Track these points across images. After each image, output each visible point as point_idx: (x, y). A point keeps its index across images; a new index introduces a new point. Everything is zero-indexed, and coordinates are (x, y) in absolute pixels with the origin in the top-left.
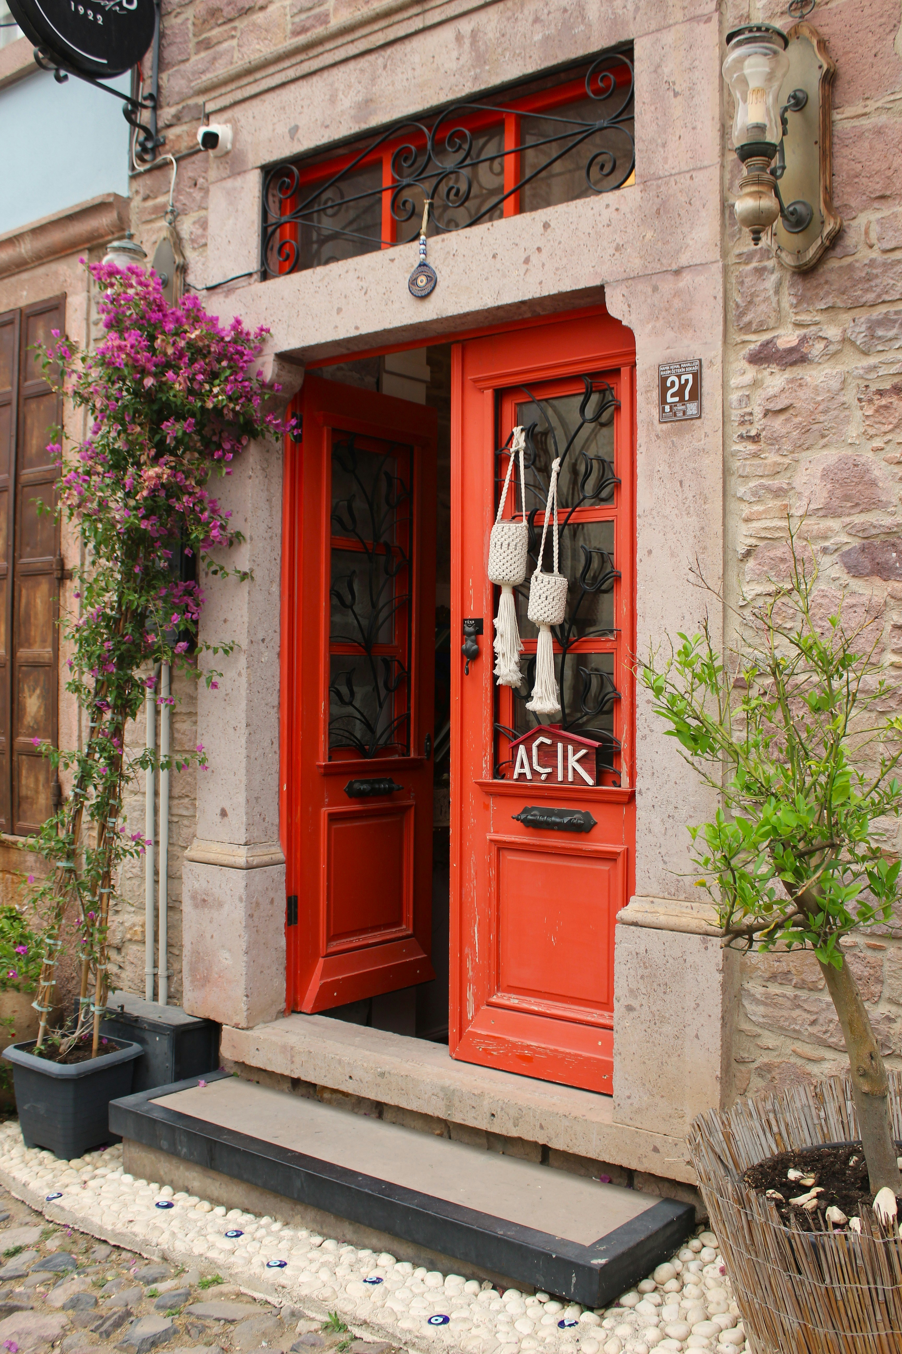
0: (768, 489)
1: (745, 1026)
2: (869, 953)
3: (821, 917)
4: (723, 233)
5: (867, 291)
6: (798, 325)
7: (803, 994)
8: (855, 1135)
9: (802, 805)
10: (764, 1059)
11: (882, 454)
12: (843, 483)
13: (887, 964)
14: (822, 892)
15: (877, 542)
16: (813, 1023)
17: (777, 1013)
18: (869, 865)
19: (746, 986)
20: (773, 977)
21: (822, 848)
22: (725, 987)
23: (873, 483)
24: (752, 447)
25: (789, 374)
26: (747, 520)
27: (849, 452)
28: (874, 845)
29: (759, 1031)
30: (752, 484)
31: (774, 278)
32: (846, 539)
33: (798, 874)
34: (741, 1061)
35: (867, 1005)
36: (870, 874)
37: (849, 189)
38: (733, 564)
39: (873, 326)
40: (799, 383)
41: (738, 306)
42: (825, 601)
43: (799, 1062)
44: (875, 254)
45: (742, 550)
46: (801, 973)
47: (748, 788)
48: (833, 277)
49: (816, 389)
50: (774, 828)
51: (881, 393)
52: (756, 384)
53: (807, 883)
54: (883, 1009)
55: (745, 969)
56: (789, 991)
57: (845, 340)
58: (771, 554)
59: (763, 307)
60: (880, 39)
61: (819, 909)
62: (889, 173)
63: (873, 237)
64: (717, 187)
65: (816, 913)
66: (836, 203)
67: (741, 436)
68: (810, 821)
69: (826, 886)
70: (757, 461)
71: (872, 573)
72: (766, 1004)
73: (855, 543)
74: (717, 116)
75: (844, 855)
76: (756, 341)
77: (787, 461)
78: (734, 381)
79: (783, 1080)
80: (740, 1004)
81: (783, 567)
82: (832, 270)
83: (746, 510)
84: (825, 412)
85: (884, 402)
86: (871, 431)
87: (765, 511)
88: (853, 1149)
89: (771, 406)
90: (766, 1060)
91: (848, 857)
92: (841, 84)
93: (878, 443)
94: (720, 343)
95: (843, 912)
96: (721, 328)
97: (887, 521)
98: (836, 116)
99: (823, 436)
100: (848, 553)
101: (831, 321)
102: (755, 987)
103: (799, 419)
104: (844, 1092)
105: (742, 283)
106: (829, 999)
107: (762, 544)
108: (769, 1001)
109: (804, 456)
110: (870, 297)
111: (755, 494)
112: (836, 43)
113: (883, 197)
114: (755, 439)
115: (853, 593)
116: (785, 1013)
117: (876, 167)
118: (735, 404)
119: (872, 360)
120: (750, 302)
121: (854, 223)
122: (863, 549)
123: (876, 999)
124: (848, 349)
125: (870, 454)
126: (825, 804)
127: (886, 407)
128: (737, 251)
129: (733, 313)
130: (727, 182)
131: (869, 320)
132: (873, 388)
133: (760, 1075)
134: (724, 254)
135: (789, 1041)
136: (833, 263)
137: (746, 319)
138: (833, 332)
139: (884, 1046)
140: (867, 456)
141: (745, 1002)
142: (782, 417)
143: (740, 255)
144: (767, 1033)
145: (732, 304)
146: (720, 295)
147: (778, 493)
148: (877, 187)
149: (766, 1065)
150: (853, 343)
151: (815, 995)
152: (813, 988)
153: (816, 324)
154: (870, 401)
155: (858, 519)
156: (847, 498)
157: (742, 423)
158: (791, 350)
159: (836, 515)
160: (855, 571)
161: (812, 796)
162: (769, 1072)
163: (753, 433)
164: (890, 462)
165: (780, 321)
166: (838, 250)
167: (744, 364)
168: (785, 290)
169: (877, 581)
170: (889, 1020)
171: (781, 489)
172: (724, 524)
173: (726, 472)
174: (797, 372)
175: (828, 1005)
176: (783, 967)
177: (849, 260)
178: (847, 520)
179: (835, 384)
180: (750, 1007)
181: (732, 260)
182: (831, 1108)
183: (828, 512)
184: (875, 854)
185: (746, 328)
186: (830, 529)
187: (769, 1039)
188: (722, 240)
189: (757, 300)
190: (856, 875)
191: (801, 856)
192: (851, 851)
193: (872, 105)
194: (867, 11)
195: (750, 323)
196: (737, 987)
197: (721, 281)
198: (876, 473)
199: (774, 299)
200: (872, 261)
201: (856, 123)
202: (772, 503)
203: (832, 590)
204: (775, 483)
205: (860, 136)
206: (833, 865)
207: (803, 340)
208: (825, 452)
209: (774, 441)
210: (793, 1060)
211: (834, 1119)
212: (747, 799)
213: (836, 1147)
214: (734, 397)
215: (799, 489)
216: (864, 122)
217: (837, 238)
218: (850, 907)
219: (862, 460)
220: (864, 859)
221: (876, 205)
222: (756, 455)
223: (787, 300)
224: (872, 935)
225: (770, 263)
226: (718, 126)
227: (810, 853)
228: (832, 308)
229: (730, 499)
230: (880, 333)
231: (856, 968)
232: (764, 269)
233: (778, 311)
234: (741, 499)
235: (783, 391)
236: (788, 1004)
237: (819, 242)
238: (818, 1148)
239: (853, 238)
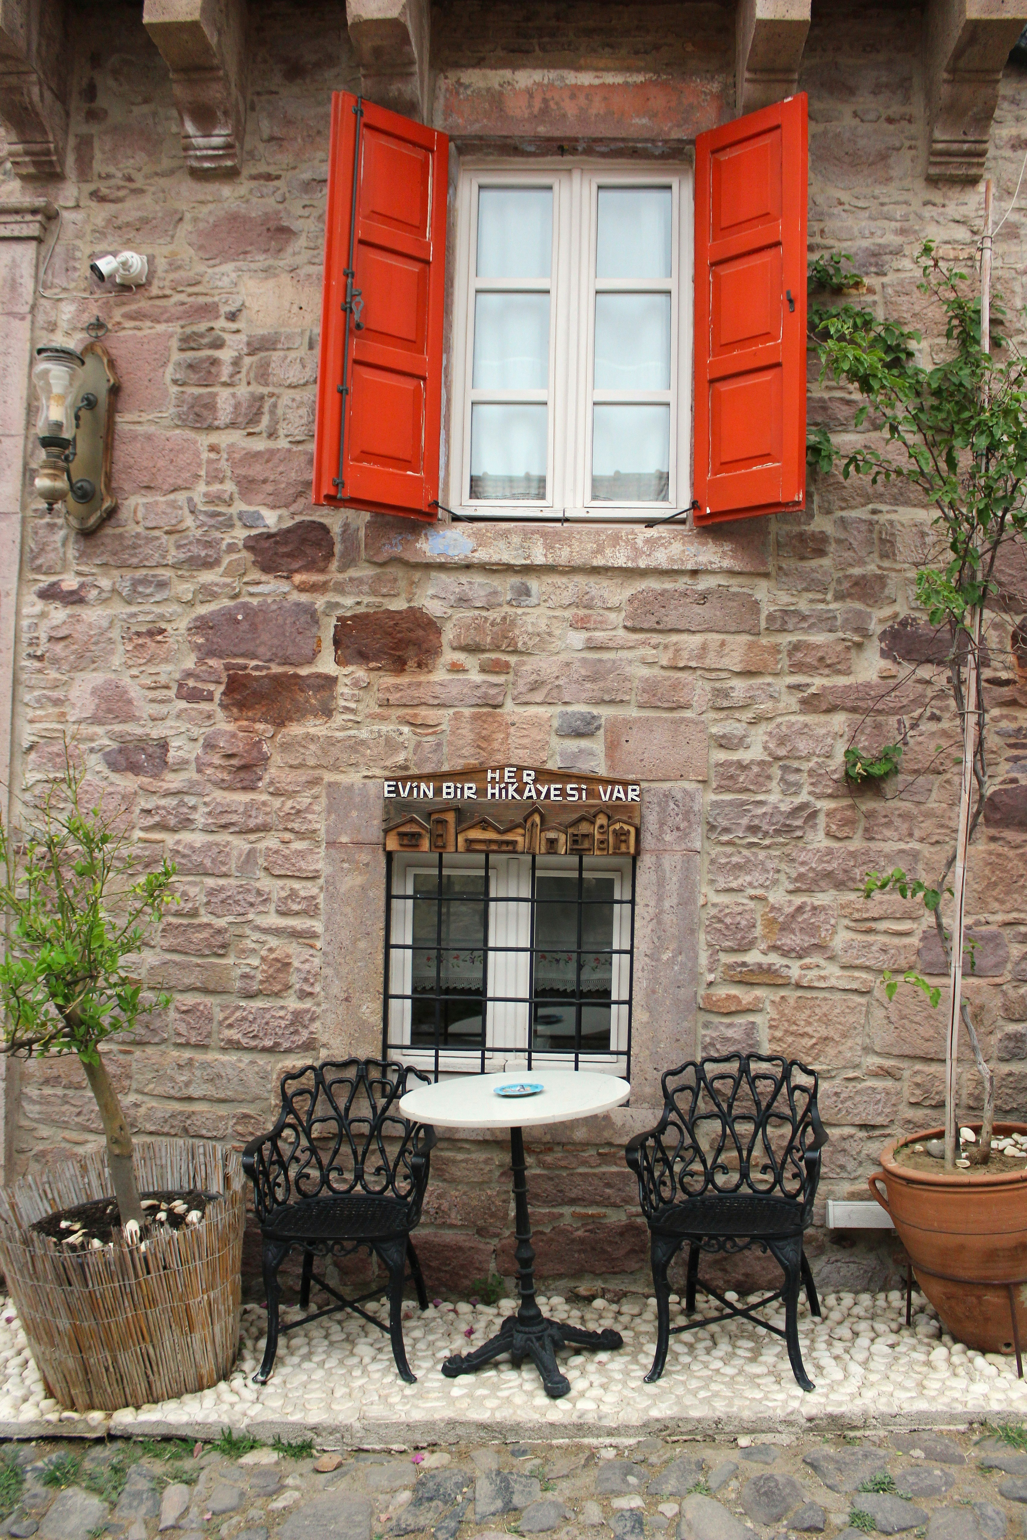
0: (49, 698)
1: (24, 1123)
2: (121, 1057)
3: (83, 1029)
4: (23, 491)
5: (132, 556)
6: (79, 574)
7: (70, 1092)
8: (110, 1193)
9: (70, 948)
10: (40, 1147)
11: (137, 681)
12: (107, 700)
13: (134, 1064)
14: (84, 1010)
15: (131, 746)
16: (79, 1114)
17: (50, 1109)
18: (118, 990)
19: (25, 1090)
20: (46, 1082)
21: (84, 979)
22: (7, 1092)
23: (130, 702)
24: (37, 664)
25: (69, 610)
26: (31, 722)
27: (113, 676)
28: (123, 974)
29: (35, 1125)
30: (36, 693)
31: (62, 533)
32: (108, 742)
33: (67, 998)
34: (22, 1151)
35: (119, 1096)
36: (119, 996)
37: (123, 476)
38: (18, 756)
39: (135, 583)
40: (76, 619)
41: (32, 551)
42: (90, 789)
43: (68, 1146)
44: (139, 529)
45: (26, 745)
46: (68, 1076)
47: (28, 935)
48: (107, 541)
49: (90, 625)
50: (49, 966)
51: (139, 634)
52: (43, 615)
53: (73, 1004)
54: (132, 1098)
55: (24, 1077)
56: (60, 1091)
57: (114, 590)
58: (49, 750)
59: (52, 555)
60: (154, 370)
61: (82, 1023)
62: (154, 470)
63: (140, 516)
64: (21, 454)
65: (79, 1027)
66: (114, 485)
67: (29, 655)
68: (76, 960)
69: (87, 1006)
70: (41, 676)
71: (127, 769)
72: (41, 1103)
73: (115, 745)
74: (25, 397)
75: (100, 982)
76: (45, 580)
77: (65, 678)
78: (25, 611)
79: (55, 1162)
80: (19, 1105)
81: (58, 760)
82: (107, 535)
83: (31, 714)
84: (96, 643)
85: (140, 641)
86: (130, 663)
87: (46, 716)
88: (108, 1202)
89: (54, 634)
90: (41, 1148)
91: (105, 984)
92: (123, 395)
93: (134, 672)
94: (15, 579)
95: (99, 1024)
96: (16, 567)
97: (139, 731)
98: (118, 419)
99: (94, 662)
100: (109, 753)
101: (105, 574)
102: (32, 1091)
103: (76, 647)
104: (102, 1161)
105: (36, 533)
106: (92, 1094)
107: (42, 741)
108: (44, 1101)
109: (78, 675)
110: (135, 561)
111: (38, 701)
112: (121, 364)
113: (148, 487)
114: (40, 658)
115: (112, 784)
116: (56, 1109)
117: (145, 464)
118: (25, 629)
119: (134, 609)
120: (42, 550)
121: (126, 503)
122: (120, 751)
123: (126, 1091)
124: (116, 598)
125: (129, 680)
126: (87, 945)
127: (142, 646)
128: (34, 507)
129: (27, 556)
130: (29, 451)
131: (133, 579)
132: (133, 630)
133: (37, 1161)
134: (24, 507)
135: (59, 1131)
136: (109, 531)
137: (39, 562)
138: (105, 583)
139: (132, 1125)
140: (126, 681)
141: (24, 1104)
142: (62, 644)
143: (36, 510)
144: (41, 1126)
145: (27, 548)
146: (18, 541)
147: (57, 702)
148: (145, 479)
149: (42, 1151)
150: (120, 594)
151: (81, 1092)
152: (79, 1088)
153: (93, 575)
154: (130, 639)
155: (118, 728)
156: (109, 711)
157: (30, 645)
158: (72, 593)
159: (101, 723)
160: (114, 767)
161: (78, 941)
162: (44, 1156)
163: (39, 653)
164: (143, 687)
165: (65, 568)
166: (113, 521)
167: (35, 598)
168: (71, 545)
169: (130, 775)
170: (136, 1105)
171: (59, 699)
172: (12, 724)
173: (16, 681)
174: (76, 609)
175: (90, 1098)
176: (55, 1072)
177: (121, 530)
178: (109, 727)
179: (105, 624)
180: (27, 1107)
181: (30, 513)
182: (93, 1175)
183: (95, 720)
184: (124, 981)
185: (38, 569)
186: (96, 734)
187: (44, 1131)
188: (22, 496)
189: (48, 548)
190: (110, 997)
191: (68, 985)
192: (106, 980)
193: (145, 417)
194: (146, 347)
195: (41, 566)
196: (17, 1092)
197: (19, 529)
198: (132, 694)
199: (61, 550)
200: (138, 534)
201: (132, 427)
202: (51, 710)
203: (96, 780)
204: (55, 694)
205: (135, 438)
206: (93, 990)
207: (82, 586)
208: (95, 674)
209: (56, 661)
210: (63, 1145)
211: (95, 1183)
212: (27, 943)
213: (97, 1203)
214: (25, 623)
215: (73, 700)
216: (138, 428)
217: (112, 512)
218: (106, 1022)
219: (122, 683)
220: (115, 985)
221: (143, 492)
222: (40, 671)
223: (71, 552)
224: (123, 1043)
225: (60, 521)
226: (25, 405)
227: (75, 983)
228: (106, 564)
229: (18, 704)
230: (140, 589)
231: (111, 1069)
232: (55, 525)
233: (64, 560)
234: (27, 704)
235: (64, 623)
236: (59, 1101)
237: (98, 514)
238: (83, 1205)
239: (124, 514)
